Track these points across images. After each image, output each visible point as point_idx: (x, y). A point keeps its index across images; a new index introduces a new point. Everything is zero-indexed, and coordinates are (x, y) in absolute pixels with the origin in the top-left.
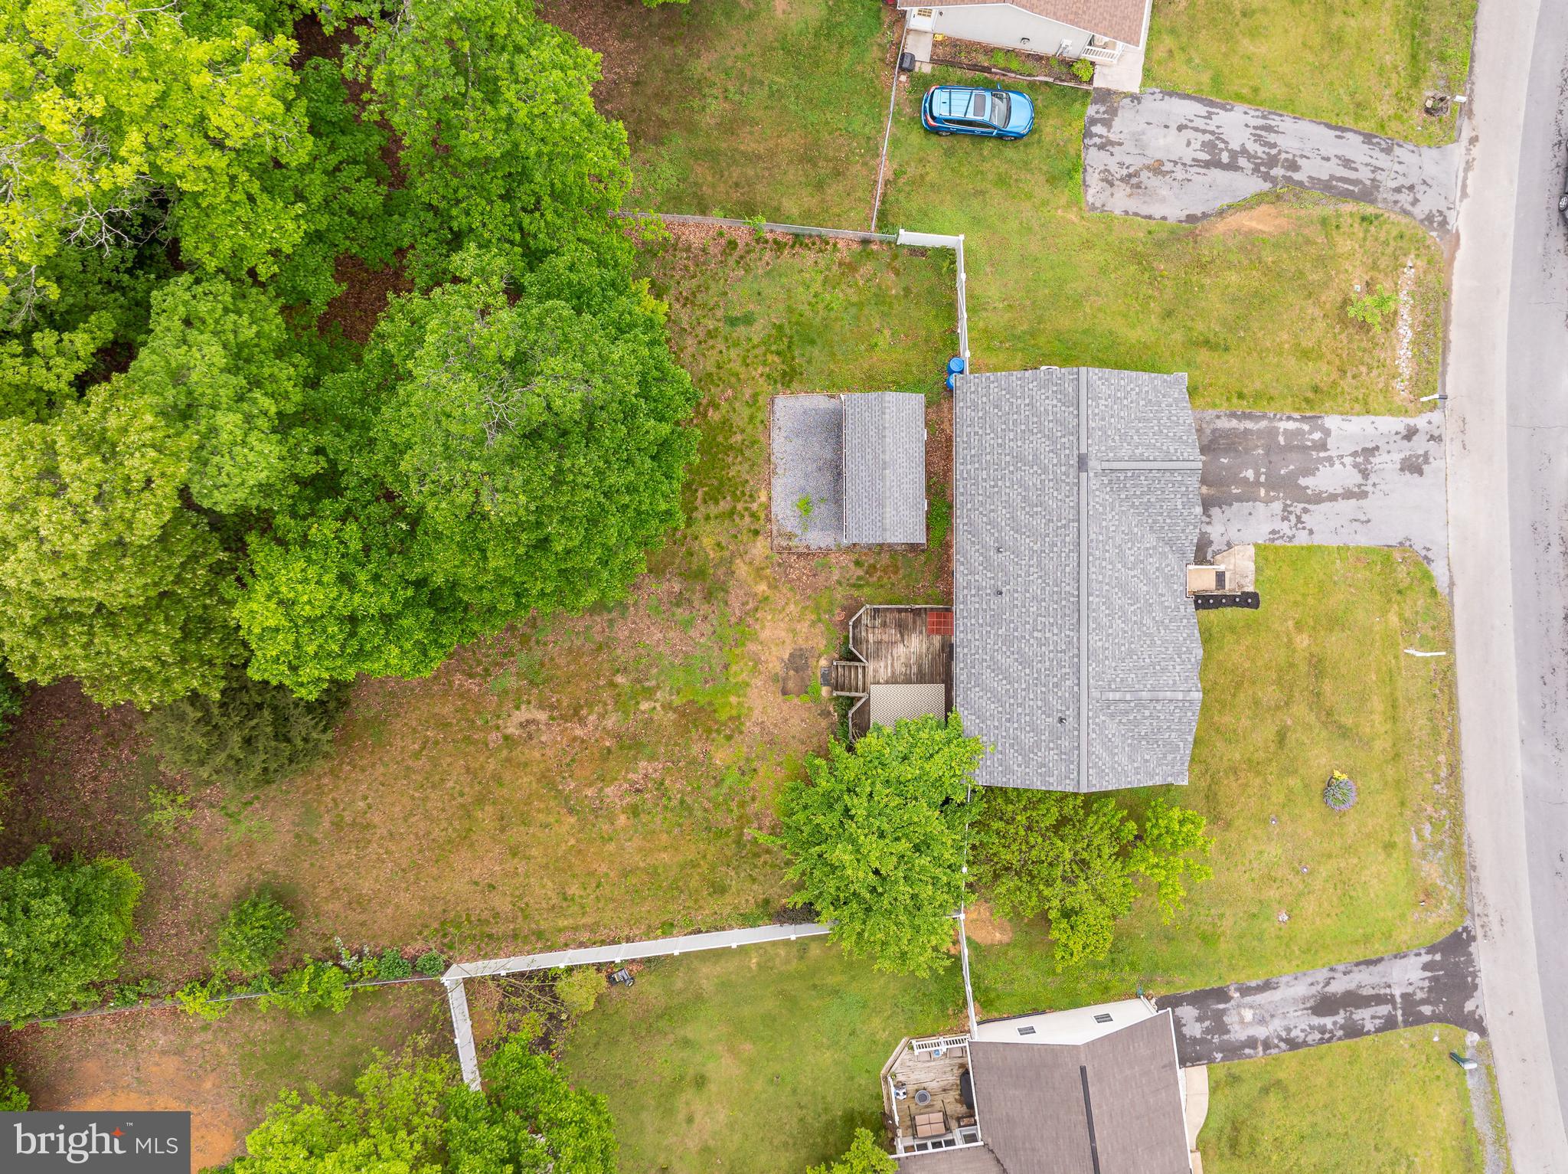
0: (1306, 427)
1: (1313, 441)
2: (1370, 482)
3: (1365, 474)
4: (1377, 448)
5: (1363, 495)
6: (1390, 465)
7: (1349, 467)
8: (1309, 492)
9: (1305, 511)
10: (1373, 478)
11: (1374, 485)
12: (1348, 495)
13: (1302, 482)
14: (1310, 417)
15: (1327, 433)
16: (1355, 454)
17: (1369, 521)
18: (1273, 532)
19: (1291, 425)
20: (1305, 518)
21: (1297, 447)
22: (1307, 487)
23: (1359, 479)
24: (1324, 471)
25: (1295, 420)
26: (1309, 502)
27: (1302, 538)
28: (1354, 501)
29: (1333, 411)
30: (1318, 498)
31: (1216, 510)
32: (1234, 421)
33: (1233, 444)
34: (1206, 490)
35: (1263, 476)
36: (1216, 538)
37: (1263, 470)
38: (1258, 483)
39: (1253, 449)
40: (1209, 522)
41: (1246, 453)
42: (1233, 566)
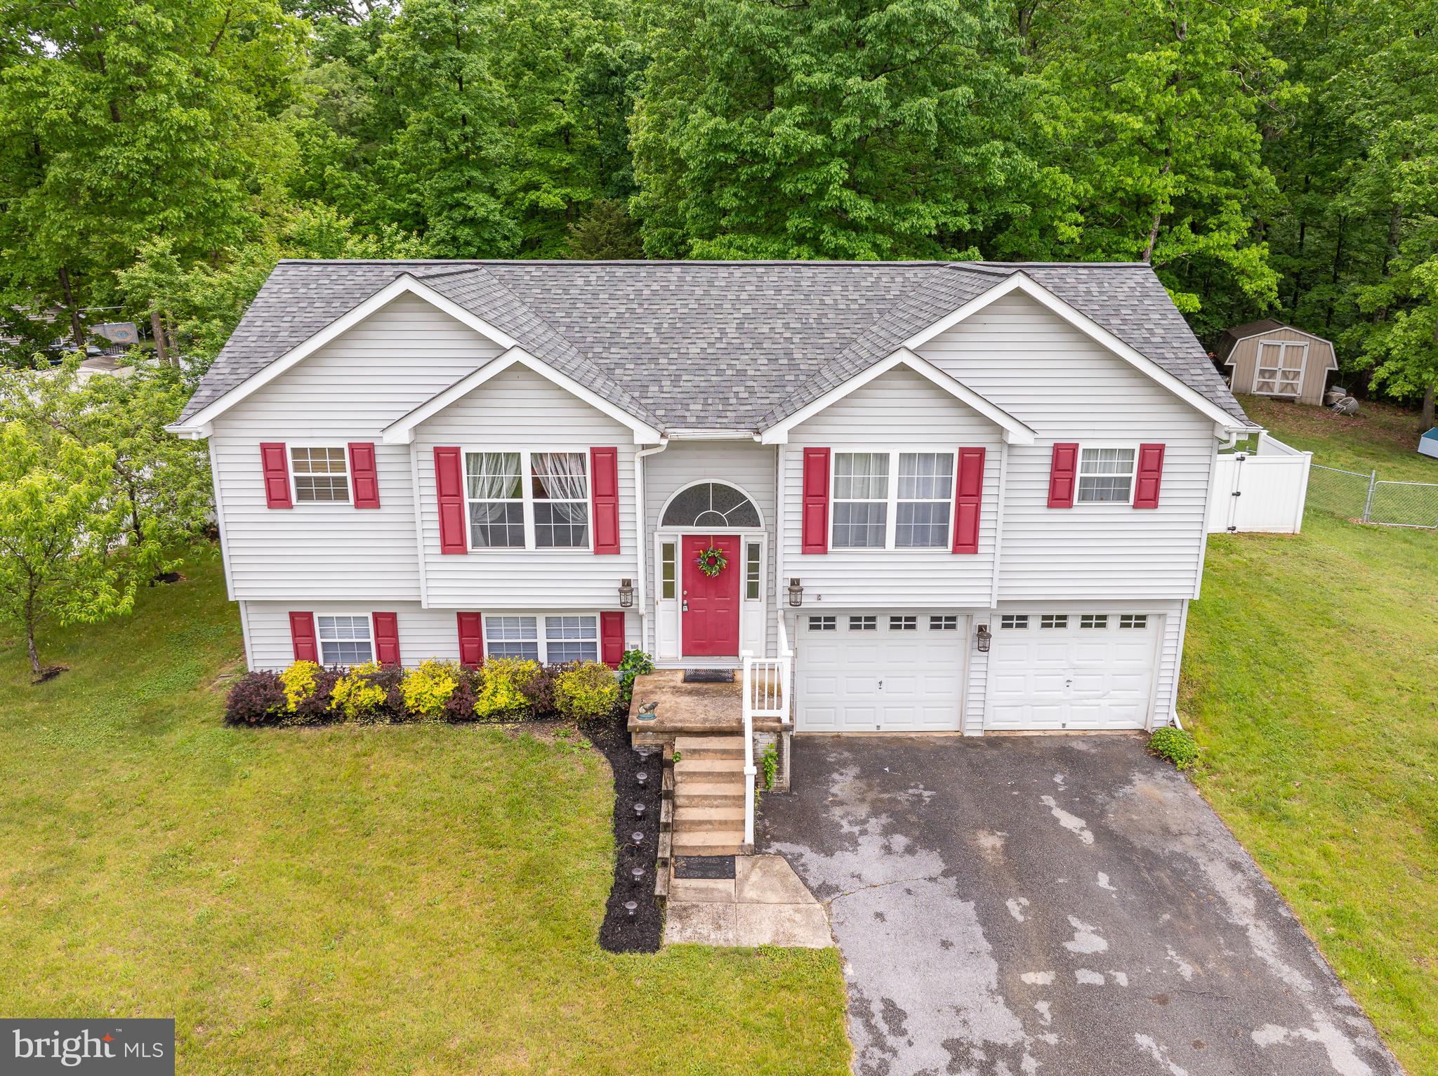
18: (894, 1015)
31: (932, 863)
32: (1250, 903)
33: (1171, 900)
34: (989, 842)
35: (1097, 979)
36: (841, 865)
37: (1122, 979)
38: (1066, 964)
39: (1183, 951)
40: (888, 850)
41: (1160, 933)
42: (750, 893)
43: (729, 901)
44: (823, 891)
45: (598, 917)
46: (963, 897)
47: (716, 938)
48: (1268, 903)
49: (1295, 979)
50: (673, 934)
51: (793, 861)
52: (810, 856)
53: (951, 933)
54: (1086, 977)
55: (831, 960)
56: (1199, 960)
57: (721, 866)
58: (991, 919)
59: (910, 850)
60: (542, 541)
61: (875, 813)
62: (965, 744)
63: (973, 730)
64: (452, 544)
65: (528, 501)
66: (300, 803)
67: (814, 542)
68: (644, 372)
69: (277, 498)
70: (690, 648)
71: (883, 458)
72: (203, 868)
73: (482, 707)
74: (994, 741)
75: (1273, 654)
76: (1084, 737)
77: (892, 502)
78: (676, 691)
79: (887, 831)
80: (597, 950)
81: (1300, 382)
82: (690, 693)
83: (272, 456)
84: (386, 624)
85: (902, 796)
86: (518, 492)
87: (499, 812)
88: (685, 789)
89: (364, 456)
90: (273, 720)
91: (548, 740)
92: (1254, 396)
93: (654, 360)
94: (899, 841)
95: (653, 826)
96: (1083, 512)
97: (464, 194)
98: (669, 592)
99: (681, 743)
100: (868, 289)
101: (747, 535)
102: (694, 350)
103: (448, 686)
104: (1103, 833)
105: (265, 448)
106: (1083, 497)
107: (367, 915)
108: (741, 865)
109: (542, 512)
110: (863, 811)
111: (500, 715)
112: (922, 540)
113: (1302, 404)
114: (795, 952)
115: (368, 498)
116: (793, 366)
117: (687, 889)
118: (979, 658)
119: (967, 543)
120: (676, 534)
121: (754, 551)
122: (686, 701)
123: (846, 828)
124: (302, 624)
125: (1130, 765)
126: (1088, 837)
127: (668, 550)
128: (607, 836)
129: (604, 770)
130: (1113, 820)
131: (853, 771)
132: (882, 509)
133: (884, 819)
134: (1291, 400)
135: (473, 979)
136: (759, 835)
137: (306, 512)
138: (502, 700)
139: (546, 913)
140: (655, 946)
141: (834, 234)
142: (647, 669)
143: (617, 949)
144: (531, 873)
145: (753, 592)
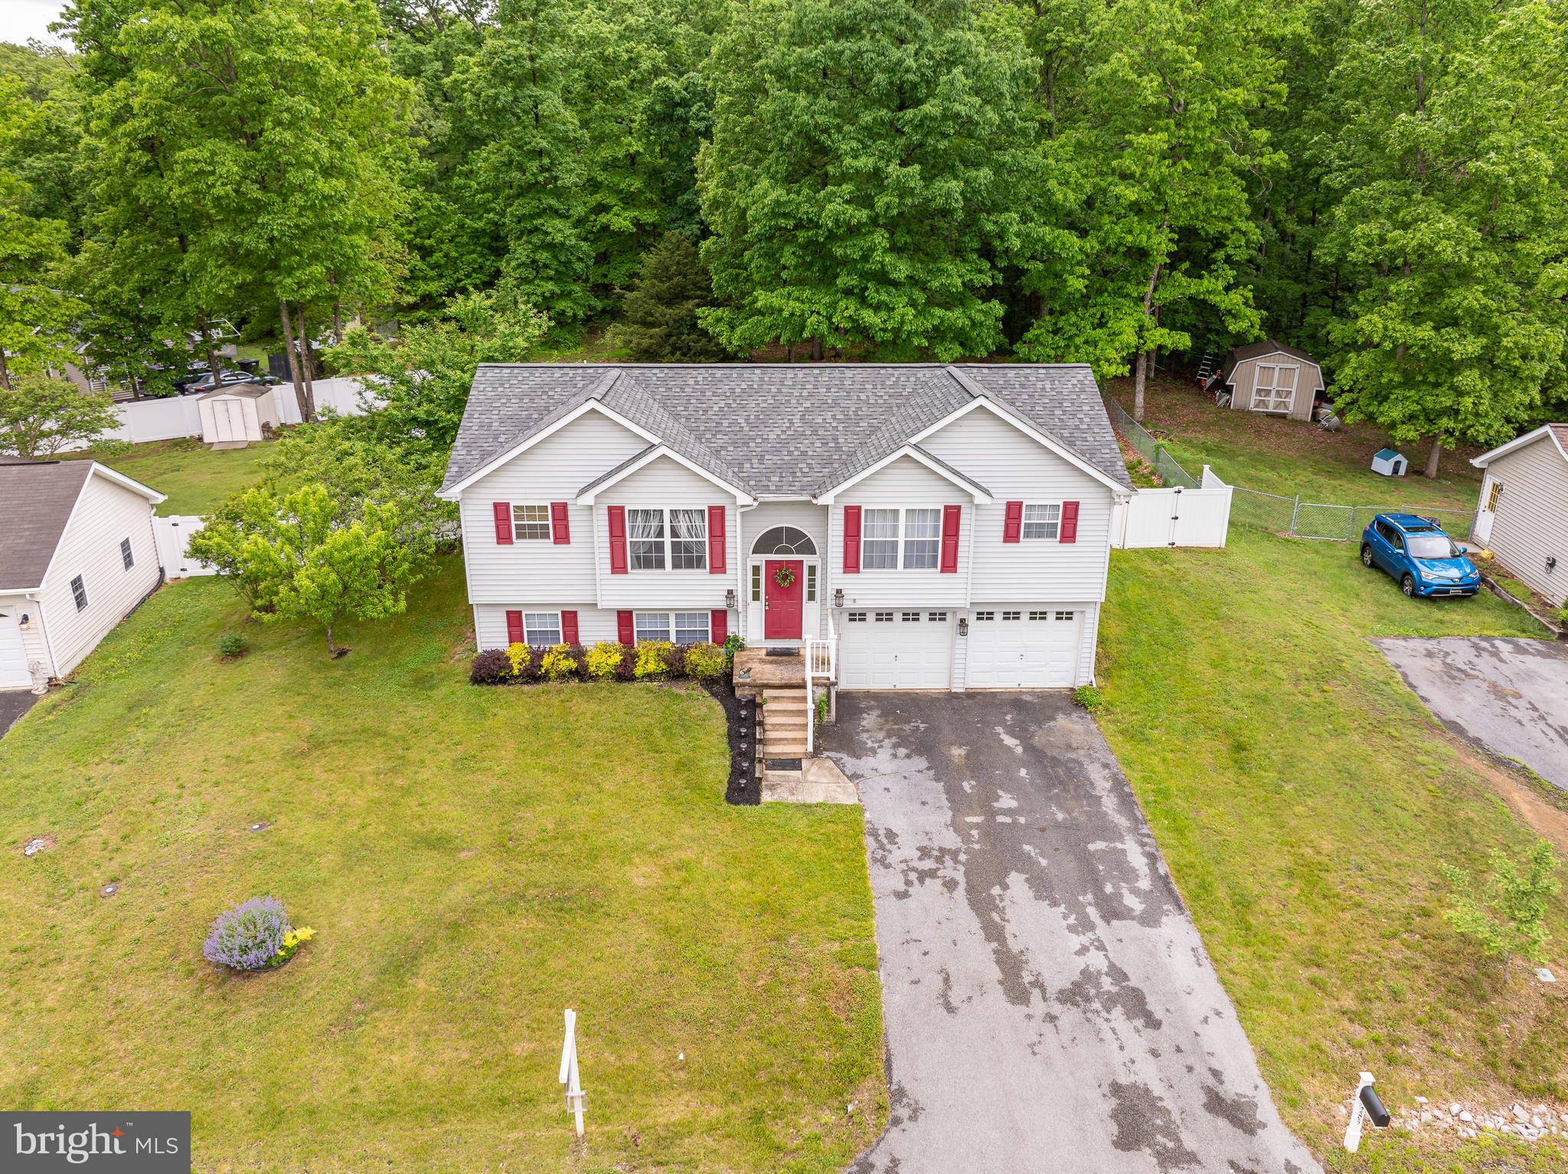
0: (1144, 884)
1: (1118, 895)
2: (1056, 1008)
3: (1075, 994)
4: (1154, 1024)
5: (1018, 993)
6: (1118, 1058)
7: (1081, 962)
8: (996, 890)
9: (950, 885)
10: (1068, 1016)
11: (1052, 1018)
12: (1010, 965)
13: (1016, 880)
14: (1170, 891)
15: (1150, 919)
16: (1118, 974)
17: (950, 1009)
18: (891, 835)
19: (1136, 859)
20: (934, 885)
21: (1094, 871)
22: (1005, 887)
23: (1057, 982)
24: (1055, 917)
25: (1153, 868)
26: (970, 889)
27: (882, 881)
28: (996, 973)
29: (1207, 933)
30: (982, 905)
31: (921, 763)
32: (1108, 785)
33: (1061, 783)
34: (958, 752)
35: (1008, 820)
36: (866, 764)
37: (1022, 820)
38: (991, 813)
39: (1061, 807)
40: (895, 756)
41: (1049, 799)
42: (810, 778)
43: (798, 781)
44: (854, 777)
45: (723, 788)
46: (937, 780)
47: (791, 799)
48: (1119, 785)
49: (1122, 821)
50: (766, 797)
51: (836, 762)
52: (846, 758)
53: (928, 798)
54: (1001, 819)
55: (859, 810)
56: (1069, 812)
57: (794, 764)
58: (953, 793)
59: (908, 756)
60: (676, 565)
61: (889, 736)
62: (952, 696)
63: (958, 688)
64: (618, 567)
65: (667, 539)
66: (535, 729)
67: (851, 565)
68: (741, 452)
69: (503, 537)
70: (770, 634)
71: (896, 512)
72: (486, 764)
73: (639, 671)
74: (971, 695)
75: (1169, 638)
76: (1032, 692)
77: (901, 540)
78: (762, 661)
79: (895, 746)
80: (725, 804)
81: (1291, 400)
82: (771, 662)
83: (501, 510)
84: (570, 619)
85: (906, 727)
86: (660, 533)
87: (657, 732)
88: (770, 720)
89: (560, 512)
90: (503, 681)
91: (682, 692)
92: (1250, 412)
93: (746, 444)
94: (902, 751)
95: (753, 741)
96: (1027, 545)
97: (541, 221)
98: (756, 597)
99: (767, 693)
100: (891, 387)
101: (807, 560)
102: (772, 436)
103: (617, 658)
104: (1029, 748)
105: (496, 505)
106: (1027, 535)
107: (589, 788)
108: (804, 763)
109: (676, 546)
110: (881, 735)
111: (650, 676)
112: (920, 563)
113: (1294, 421)
114: (837, 806)
115: (562, 537)
116: (838, 448)
117: (773, 775)
118: (961, 640)
119: (950, 565)
120: (761, 559)
121: (812, 570)
122: (769, 667)
123: (870, 744)
124: (514, 619)
125: (1057, 709)
126: (1019, 750)
127: (756, 570)
128: (724, 746)
129: (719, 709)
130: (1037, 741)
131: (876, 713)
132: (895, 545)
133: (894, 740)
134: (1283, 416)
135: (657, 818)
136: (815, 747)
137: (520, 546)
138: (652, 667)
139: (695, 787)
140: (757, 802)
141: (877, 291)
142: (742, 647)
143: (737, 803)
144: (681, 766)
145: (812, 596)
